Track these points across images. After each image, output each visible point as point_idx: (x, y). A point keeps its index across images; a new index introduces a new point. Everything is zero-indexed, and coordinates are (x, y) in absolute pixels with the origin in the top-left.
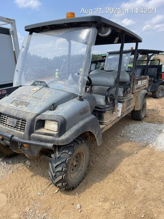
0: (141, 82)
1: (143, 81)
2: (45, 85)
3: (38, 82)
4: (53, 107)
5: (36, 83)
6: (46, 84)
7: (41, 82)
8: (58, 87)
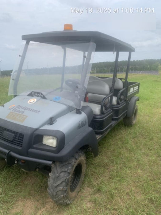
0: (133, 89)
1: (135, 88)
2: (42, 97)
3: (35, 93)
4: (51, 121)
5: (33, 94)
6: (43, 95)
7: (38, 93)
8: (55, 99)
